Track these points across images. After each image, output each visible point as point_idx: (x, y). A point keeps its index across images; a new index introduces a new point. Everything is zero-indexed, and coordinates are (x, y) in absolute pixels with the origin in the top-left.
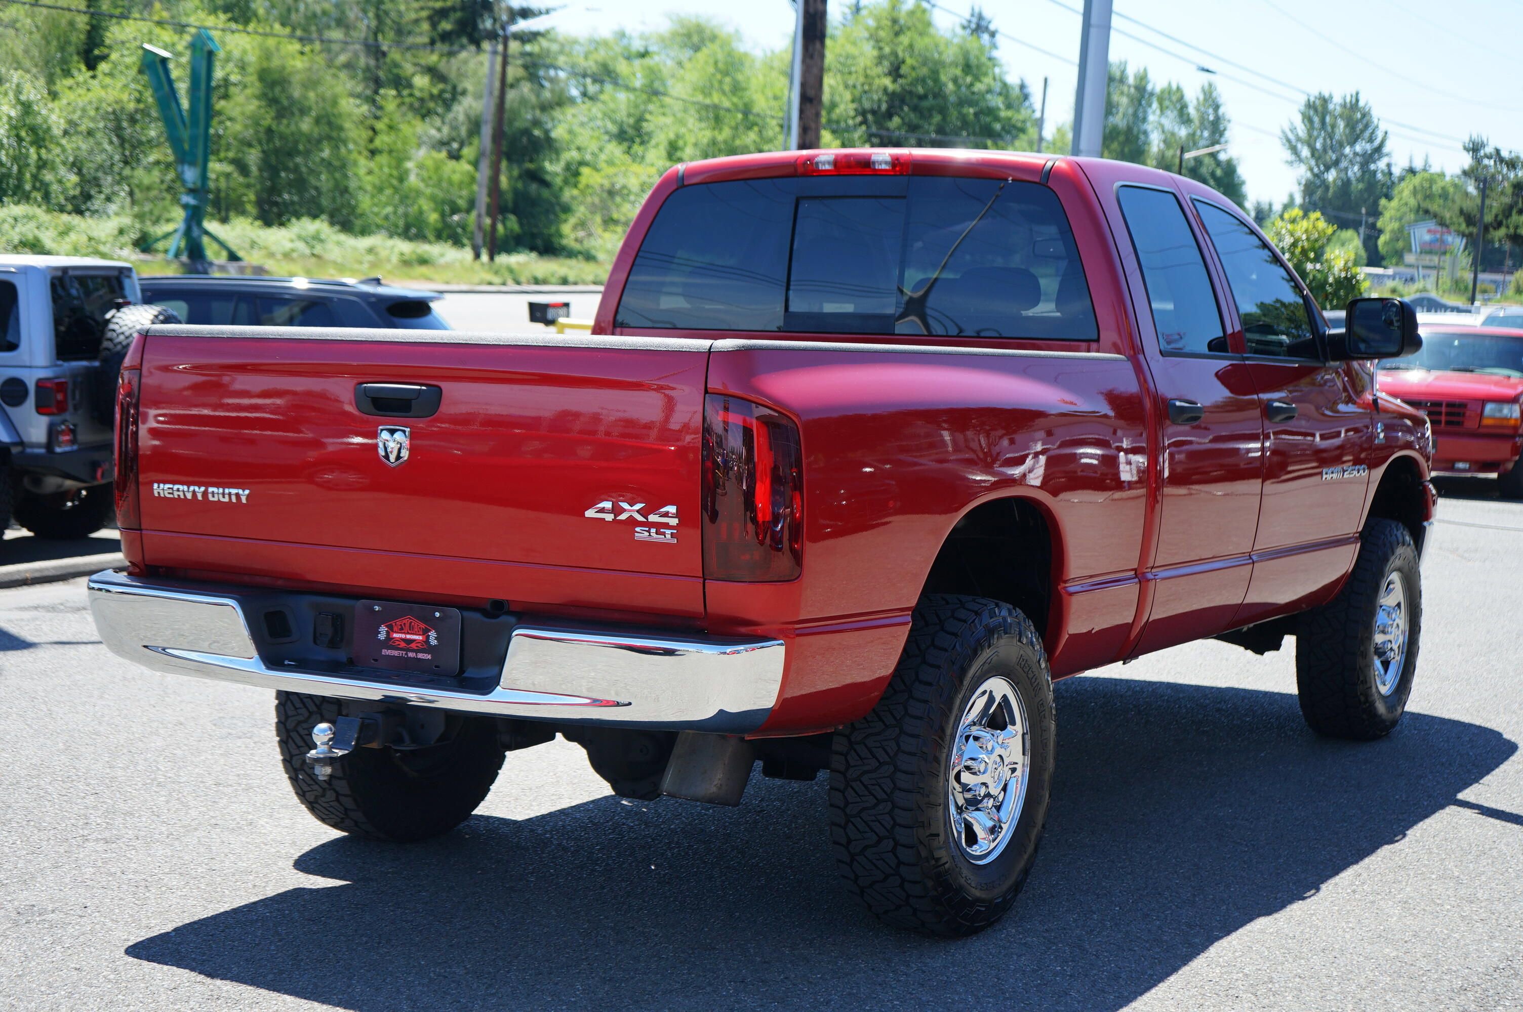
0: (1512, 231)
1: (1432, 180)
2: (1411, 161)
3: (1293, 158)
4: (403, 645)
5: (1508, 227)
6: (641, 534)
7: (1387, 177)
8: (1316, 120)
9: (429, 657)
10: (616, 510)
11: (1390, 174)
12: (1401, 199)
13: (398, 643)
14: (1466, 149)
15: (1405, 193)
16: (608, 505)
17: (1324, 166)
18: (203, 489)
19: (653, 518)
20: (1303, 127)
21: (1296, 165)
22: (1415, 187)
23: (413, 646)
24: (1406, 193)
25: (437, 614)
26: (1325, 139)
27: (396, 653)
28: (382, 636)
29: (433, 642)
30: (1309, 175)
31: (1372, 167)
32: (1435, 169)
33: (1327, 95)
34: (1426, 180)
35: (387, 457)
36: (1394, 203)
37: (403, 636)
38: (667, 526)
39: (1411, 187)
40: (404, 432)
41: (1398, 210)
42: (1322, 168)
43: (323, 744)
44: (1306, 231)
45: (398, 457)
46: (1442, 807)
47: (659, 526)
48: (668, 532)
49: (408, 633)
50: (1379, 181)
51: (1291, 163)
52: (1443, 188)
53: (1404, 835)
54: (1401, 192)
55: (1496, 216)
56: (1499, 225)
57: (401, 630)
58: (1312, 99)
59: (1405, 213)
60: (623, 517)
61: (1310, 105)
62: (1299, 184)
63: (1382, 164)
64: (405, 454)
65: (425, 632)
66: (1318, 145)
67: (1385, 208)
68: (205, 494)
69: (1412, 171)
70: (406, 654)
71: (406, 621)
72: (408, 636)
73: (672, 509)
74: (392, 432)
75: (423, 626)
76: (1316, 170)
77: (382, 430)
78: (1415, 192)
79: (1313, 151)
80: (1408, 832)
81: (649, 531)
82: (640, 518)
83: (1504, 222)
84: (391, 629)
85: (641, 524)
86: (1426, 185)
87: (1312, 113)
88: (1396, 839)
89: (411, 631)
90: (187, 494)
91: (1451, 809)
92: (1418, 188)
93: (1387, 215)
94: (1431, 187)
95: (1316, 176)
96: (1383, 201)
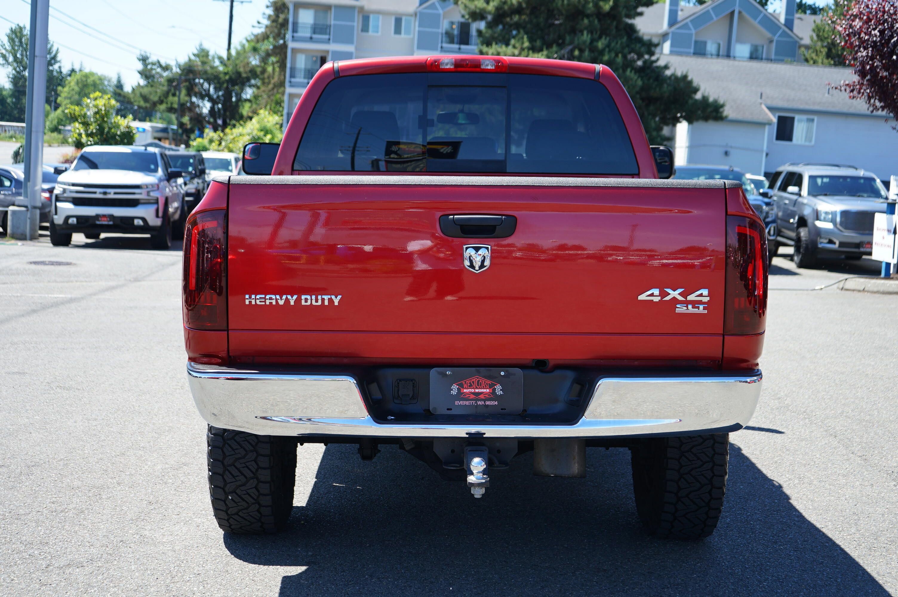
0: (169, 105)
1: (86, 76)
2: (73, 65)
3: (4, 62)
4: (472, 396)
5: (167, 103)
6: (681, 309)
7: (59, 74)
8: (17, 40)
9: (496, 403)
10: (663, 294)
11: (61, 72)
12: (70, 87)
13: (468, 396)
14: (140, 60)
15: (72, 82)
16: (656, 292)
17: (23, 67)
18: (295, 297)
19: (691, 297)
20: (9, 44)
21: (6, 66)
22: (77, 80)
23: (482, 396)
24: (73, 84)
25: (502, 373)
26: (22, 51)
27: (467, 403)
28: (454, 392)
29: (499, 392)
30: (14, 72)
31: (51, 68)
32: (87, 70)
33: (22, 25)
34: (84, 76)
35: (472, 266)
36: (66, 89)
37: (473, 390)
38: (701, 302)
39: (75, 80)
40: (487, 248)
41: (69, 93)
42: (21, 68)
43: (479, 472)
44: (105, 105)
45: (482, 266)
47: (695, 304)
48: (701, 307)
49: (477, 388)
50: (55, 76)
51: (3, 65)
52: (94, 81)
54: (70, 83)
55: (160, 97)
56: (161, 102)
57: (470, 386)
58: (14, 28)
59: (73, 95)
60: (668, 298)
61: (13, 31)
62: (9, 77)
63: (56, 67)
64: (487, 263)
65: (491, 386)
66: (19, 55)
67: (61, 92)
68: (299, 300)
69: (73, 71)
70: (476, 403)
71: (475, 380)
72: (477, 390)
73: (705, 292)
74: (477, 249)
75: (489, 382)
76: (18, 69)
77: (467, 248)
78: (77, 83)
79: (15, 57)
81: (687, 307)
82: (680, 298)
83: (165, 100)
84: (461, 386)
85: (681, 302)
86: (84, 79)
87: (14, 36)
89: (479, 386)
90: (279, 301)
92: (80, 81)
93: (63, 95)
94: (87, 80)
95: (18, 72)
96: (60, 88)
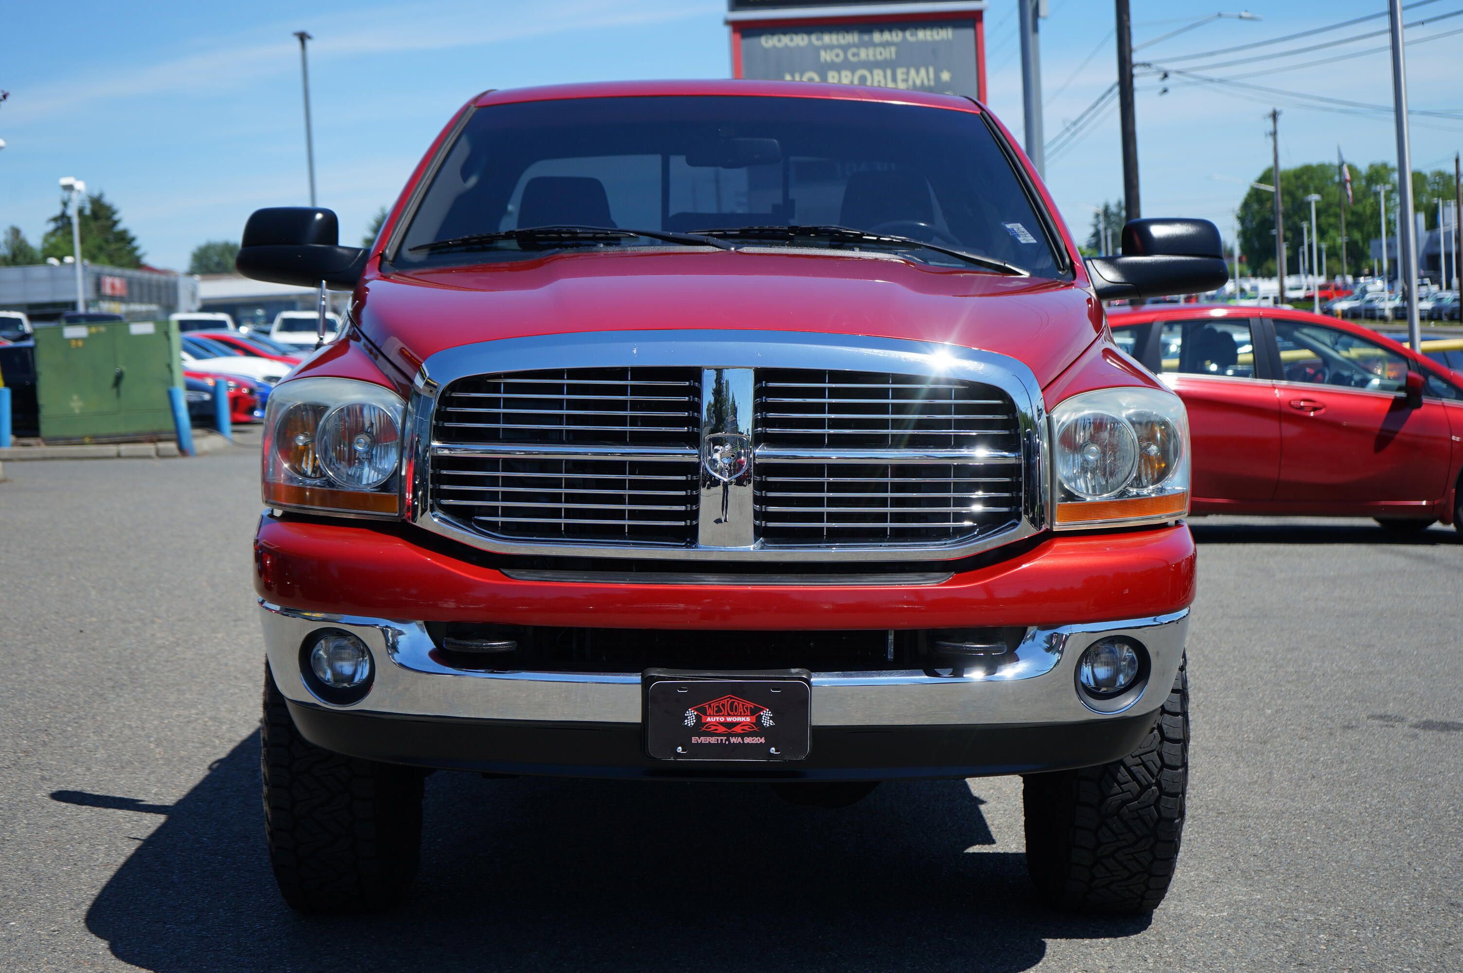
46: (180, 803)
53: (210, 768)
80: (207, 772)
88: (217, 765)
91: (170, 800)
